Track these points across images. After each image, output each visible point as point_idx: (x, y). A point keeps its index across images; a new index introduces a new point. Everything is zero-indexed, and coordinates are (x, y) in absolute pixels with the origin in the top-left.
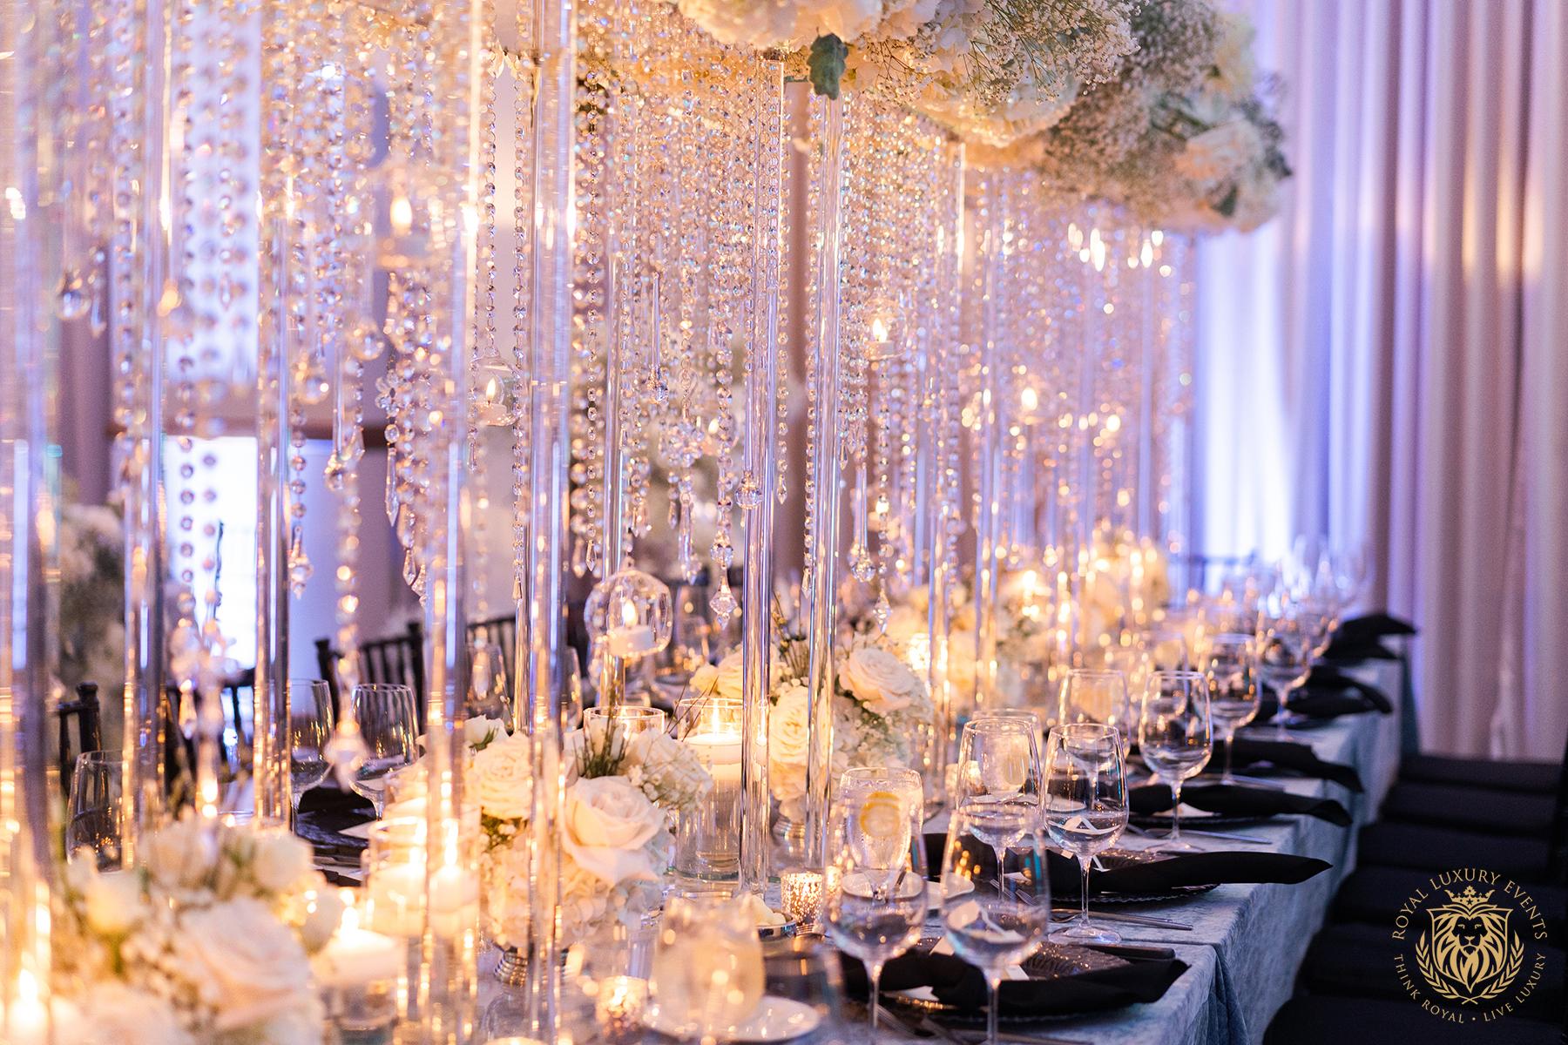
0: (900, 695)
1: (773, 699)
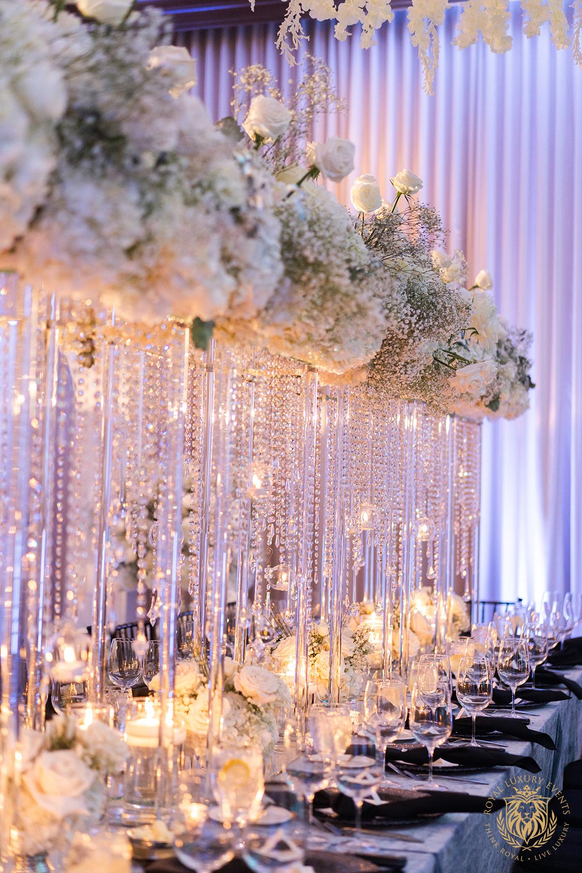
0: (270, 694)
1: (194, 696)
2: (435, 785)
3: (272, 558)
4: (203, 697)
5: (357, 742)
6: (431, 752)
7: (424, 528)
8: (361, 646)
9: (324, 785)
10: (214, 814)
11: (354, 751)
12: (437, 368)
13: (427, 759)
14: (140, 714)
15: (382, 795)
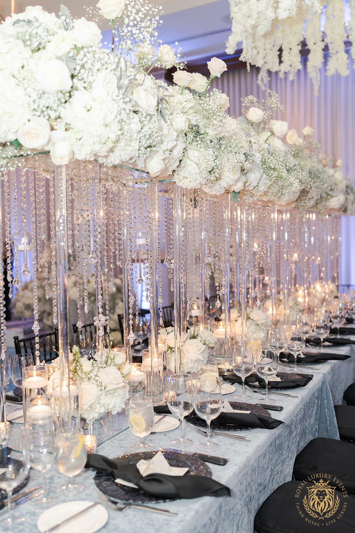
1: (237, 321)
2: (323, 351)
3: (262, 271)
4: (240, 321)
5: (294, 337)
6: (322, 340)
7: (319, 259)
8: (296, 303)
9: (283, 350)
10: (245, 360)
11: (293, 339)
12: (322, 199)
13: (321, 342)
14: (218, 327)
15: (304, 354)
